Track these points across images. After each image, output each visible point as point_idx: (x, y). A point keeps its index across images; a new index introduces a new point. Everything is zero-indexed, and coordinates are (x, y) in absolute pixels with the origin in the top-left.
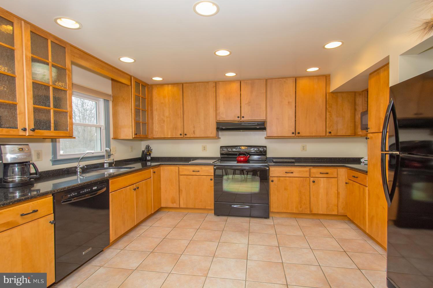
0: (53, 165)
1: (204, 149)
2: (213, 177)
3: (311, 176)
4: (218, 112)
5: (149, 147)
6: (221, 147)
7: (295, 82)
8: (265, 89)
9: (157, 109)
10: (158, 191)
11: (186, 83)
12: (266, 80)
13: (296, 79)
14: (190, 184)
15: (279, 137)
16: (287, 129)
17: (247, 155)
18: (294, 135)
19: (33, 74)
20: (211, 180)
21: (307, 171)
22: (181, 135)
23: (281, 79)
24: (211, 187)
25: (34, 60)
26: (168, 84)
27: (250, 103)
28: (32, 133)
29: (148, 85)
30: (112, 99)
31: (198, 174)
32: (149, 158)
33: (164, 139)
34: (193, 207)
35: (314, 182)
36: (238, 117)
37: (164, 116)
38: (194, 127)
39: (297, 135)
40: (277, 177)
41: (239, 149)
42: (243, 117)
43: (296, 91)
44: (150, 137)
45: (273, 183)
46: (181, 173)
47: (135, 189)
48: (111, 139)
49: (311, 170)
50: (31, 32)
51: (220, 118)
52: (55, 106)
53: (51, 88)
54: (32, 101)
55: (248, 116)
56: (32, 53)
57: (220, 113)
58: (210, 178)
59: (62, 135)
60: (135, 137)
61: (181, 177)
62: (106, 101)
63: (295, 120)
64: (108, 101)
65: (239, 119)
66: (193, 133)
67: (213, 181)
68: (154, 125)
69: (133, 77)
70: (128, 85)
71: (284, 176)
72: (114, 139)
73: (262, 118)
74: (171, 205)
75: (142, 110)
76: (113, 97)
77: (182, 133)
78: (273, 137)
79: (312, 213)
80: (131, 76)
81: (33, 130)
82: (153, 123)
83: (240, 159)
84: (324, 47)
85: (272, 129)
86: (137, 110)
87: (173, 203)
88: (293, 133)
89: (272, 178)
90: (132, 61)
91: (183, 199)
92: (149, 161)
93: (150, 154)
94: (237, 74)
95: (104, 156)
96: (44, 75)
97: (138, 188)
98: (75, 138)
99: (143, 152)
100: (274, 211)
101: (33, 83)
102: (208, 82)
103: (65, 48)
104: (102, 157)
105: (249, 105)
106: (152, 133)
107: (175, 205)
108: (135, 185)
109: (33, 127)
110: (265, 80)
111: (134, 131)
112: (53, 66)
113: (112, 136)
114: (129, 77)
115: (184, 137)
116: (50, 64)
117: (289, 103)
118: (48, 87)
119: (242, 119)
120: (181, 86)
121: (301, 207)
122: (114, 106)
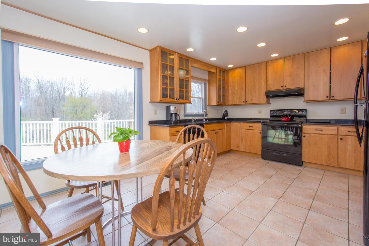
0: (184, 117)
1: (260, 113)
2: (261, 131)
3: (340, 134)
4: (267, 84)
5: (226, 111)
6: (271, 111)
7: (330, 51)
8: (303, 62)
9: (230, 86)
10: (229, 138)
11: (248, 66)
12: (305, 54)
13: (331, 49)
14: (247, 135)
15: (315, 101)
16: (322, 94)
17: (289, 117)
18: (328, 98)
19: (179, 75)
20: (260, 133)
21: (335, 130)
22: (244, 102)
23: (317, 51)
24: (260, 138)
25: (180, 69)
26: (237, 68)
27: (291, 74)
28: (178, 100)
29: (226, 70)
30: (208, 82)
31: (252, 128)
32: (226, 118)
33: (234, 105)
34: (249, 152)
35: (341, 139)
36: (282, 87)
37: (234, 90)
38: (252, 96)
39: (332, 98)
40: (309, 133)
41: (284, 112)
42: (286, 86)
43: (331, 60)
44: (226, 104)
45: (305, 138)
46: (242, 128)
47: (216, 133)
48: (207, 105)
49: (340, 129)
50: (179, 57)
51: (269, 89)
52: (185, 89)
53: (184, 80)
54: (178, 87)
55: (290, 85)
56: (179, 66)
57: (269, 84)
58: (259, 132)
59: (187, 102)
60: (218, 104)
61: (242, 130)
62: (205, 84)
63: (330, 86)
64: (206, 83)
65: (283, 88)
66: (251, 100)
67: (261, 134)
68: (229, 96)
69: (218, 67)
70: (215, 73)
71: (314, 133)
72: (208, 105)
73: (301, 85)
74: (236, 149)
75: (222, 87)
76: (208, 80)
77: (245, 101)
78: (310, 101)
79: (340, 167)
80: (216, 67)
81: (179, 99)
82: (228, 95)
83: (283, 120)
84: (334, 24)
85: (309, 94)
86: (219, 87)
87: (237, 147)
88: (327, 97)
89: (305, 134)
90: (216, 59)
91: (243, 145)
92: (226, 120)
93: (227, 116)
94: (279, 54)
95: (203, 115)
96: (182, 75)
97: (217, 133)
98: (191, 103)
99: (223, 114)
100: (305, 161)
101: (179, 79)
102: (261, 63)
103: (189, 60)
104: (202, 115)
105: (290, 76)
106: (228, 101)
107: (238, 149)
108: (216, 131)
109: (178, 98)
110: (303, 54)
111: (218, 100)
112: (185, 70)
113: (207, 104)
114: (216, 68)
115: (246, 104)
116: (184, 70)
117: (324, 71)
118: (183, 80)
119: (285, 88)
120: (245, 67)
121: (329, 161)
122: (209, 86)
